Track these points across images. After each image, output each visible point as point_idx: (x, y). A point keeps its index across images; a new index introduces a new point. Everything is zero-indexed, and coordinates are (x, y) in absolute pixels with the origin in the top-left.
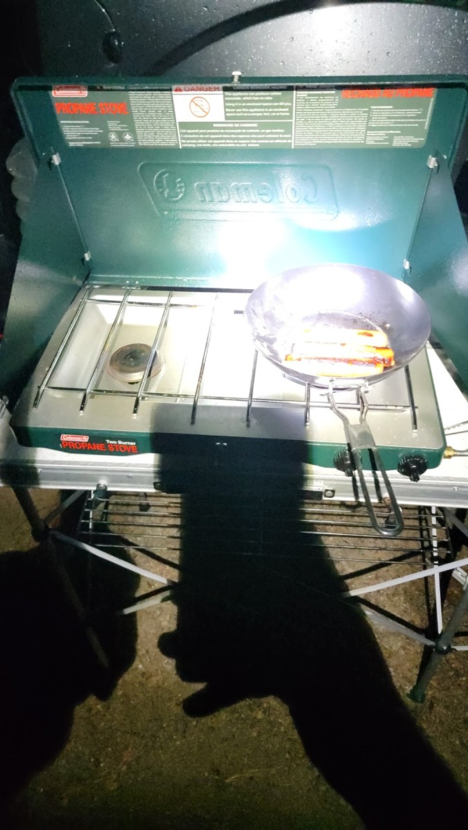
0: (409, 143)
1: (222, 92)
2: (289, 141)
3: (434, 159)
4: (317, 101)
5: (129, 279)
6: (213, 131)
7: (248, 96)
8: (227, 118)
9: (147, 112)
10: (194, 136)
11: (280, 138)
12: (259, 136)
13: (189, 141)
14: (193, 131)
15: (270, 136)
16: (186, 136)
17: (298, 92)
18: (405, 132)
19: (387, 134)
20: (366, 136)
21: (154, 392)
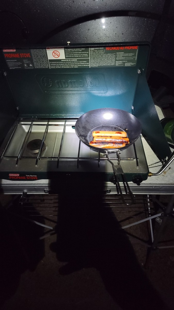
0: (131, 65)
1: (64, 49)
2: (89, 65)
3: (139, 70)
4: (98, 51)
5: (33, 116)
6: (61, 62)
7: (73, 50)
8: (66, 58)
9: (37, 56)
10: (54, 64)
11: (85, 64)
12: (78, 64)
13: (53, 66)
14: (54, 63)
15: (82, 64)
16: (52, 64)
17: (91, 48)
18: (129, 61)
19: (122, 62)
20: (115, 63)
21: (43, 157)
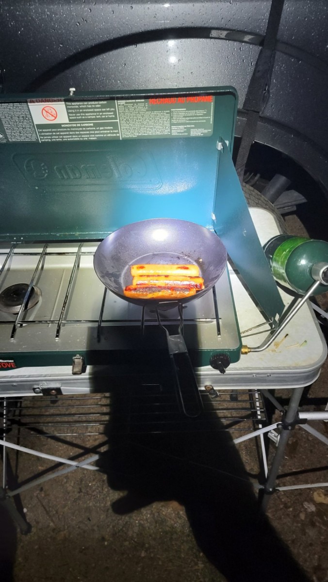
0: (201, 133)
1: (64, 103)
2: (118, 135)
3: (220, 144)
4: (133, 106)
6: (62, 130)
7: (84, 105)
8: (70, 120)
9: (12, 117)
10: (48, 134)
11: (110, 133)
12: (96, 132)
13: (45, 137)
14: (48, 130)
15: (103, 132)
16: (43, 134)
17: (118, 101)
18: (198, 126)
19: (185, 128)
20: (171, 129)
